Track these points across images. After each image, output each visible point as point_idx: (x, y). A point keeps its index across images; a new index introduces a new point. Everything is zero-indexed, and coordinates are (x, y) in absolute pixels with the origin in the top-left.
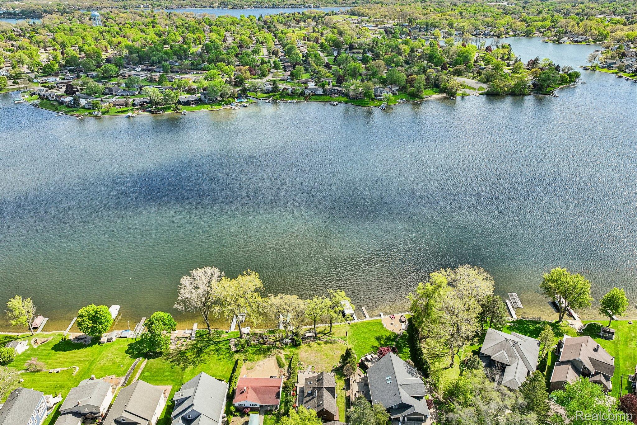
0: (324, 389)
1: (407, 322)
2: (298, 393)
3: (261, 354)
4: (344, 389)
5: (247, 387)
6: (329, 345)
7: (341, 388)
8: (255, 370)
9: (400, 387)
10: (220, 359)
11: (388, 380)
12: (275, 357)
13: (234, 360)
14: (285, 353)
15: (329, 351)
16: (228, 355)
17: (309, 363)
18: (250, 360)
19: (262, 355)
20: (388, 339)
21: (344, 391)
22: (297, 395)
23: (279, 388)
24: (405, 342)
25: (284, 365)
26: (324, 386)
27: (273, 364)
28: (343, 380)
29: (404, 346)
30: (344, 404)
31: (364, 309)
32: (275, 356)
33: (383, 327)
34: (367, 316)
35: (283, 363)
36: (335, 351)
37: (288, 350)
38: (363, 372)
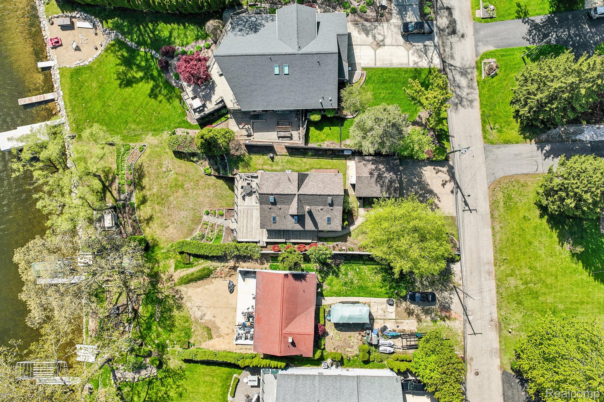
0: (301, 192)
1: (74, 14)
2: (284, 240)
3: (171, 317)
4: (272, 159)
5: (284, 337)
6: (145, 182)
7: (270, 162)
8: (214, 323)
9: (304, 50)
10: (181, 395)
11: (281, 69)
12: (183, 288)
13: (185, 365)
14: (172, 269)
15: (164, 181)
16: (170, 380)
17: (197, 220)
18: (188, 335)
19: (175, 313)
20: (128, 62)
21: (276, 158)
22: (285, 243)
23: (286, 275)
24: (139, 29)
25: (204, 269)
26: (295, 192)
27: (199, 290)
28: (251, 159)
29: (153, 32)
30: (305, 160)
31: (22, 102)
32: (177, 288)
33: (89, 68)
34: (49, 96)
35: (199, 271)
36: (164, 169)
37: (161, 264)
38: (223, 119)
